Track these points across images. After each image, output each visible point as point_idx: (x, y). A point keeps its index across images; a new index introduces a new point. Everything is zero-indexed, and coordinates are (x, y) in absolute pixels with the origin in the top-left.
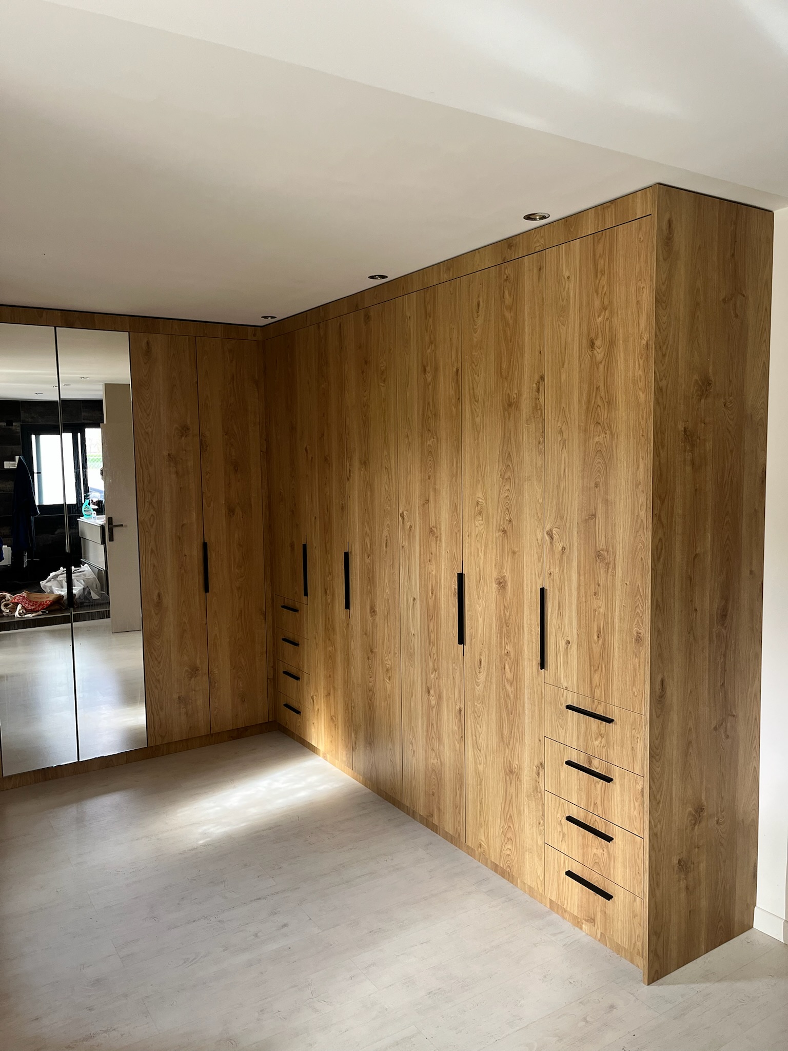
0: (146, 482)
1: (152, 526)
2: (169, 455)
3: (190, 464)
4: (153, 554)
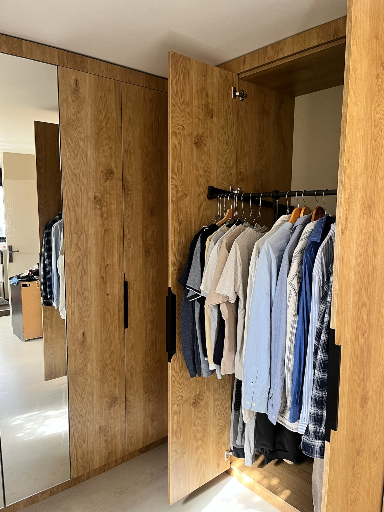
0: (73, 224)
1: (78, 267)
2: (95, 197)
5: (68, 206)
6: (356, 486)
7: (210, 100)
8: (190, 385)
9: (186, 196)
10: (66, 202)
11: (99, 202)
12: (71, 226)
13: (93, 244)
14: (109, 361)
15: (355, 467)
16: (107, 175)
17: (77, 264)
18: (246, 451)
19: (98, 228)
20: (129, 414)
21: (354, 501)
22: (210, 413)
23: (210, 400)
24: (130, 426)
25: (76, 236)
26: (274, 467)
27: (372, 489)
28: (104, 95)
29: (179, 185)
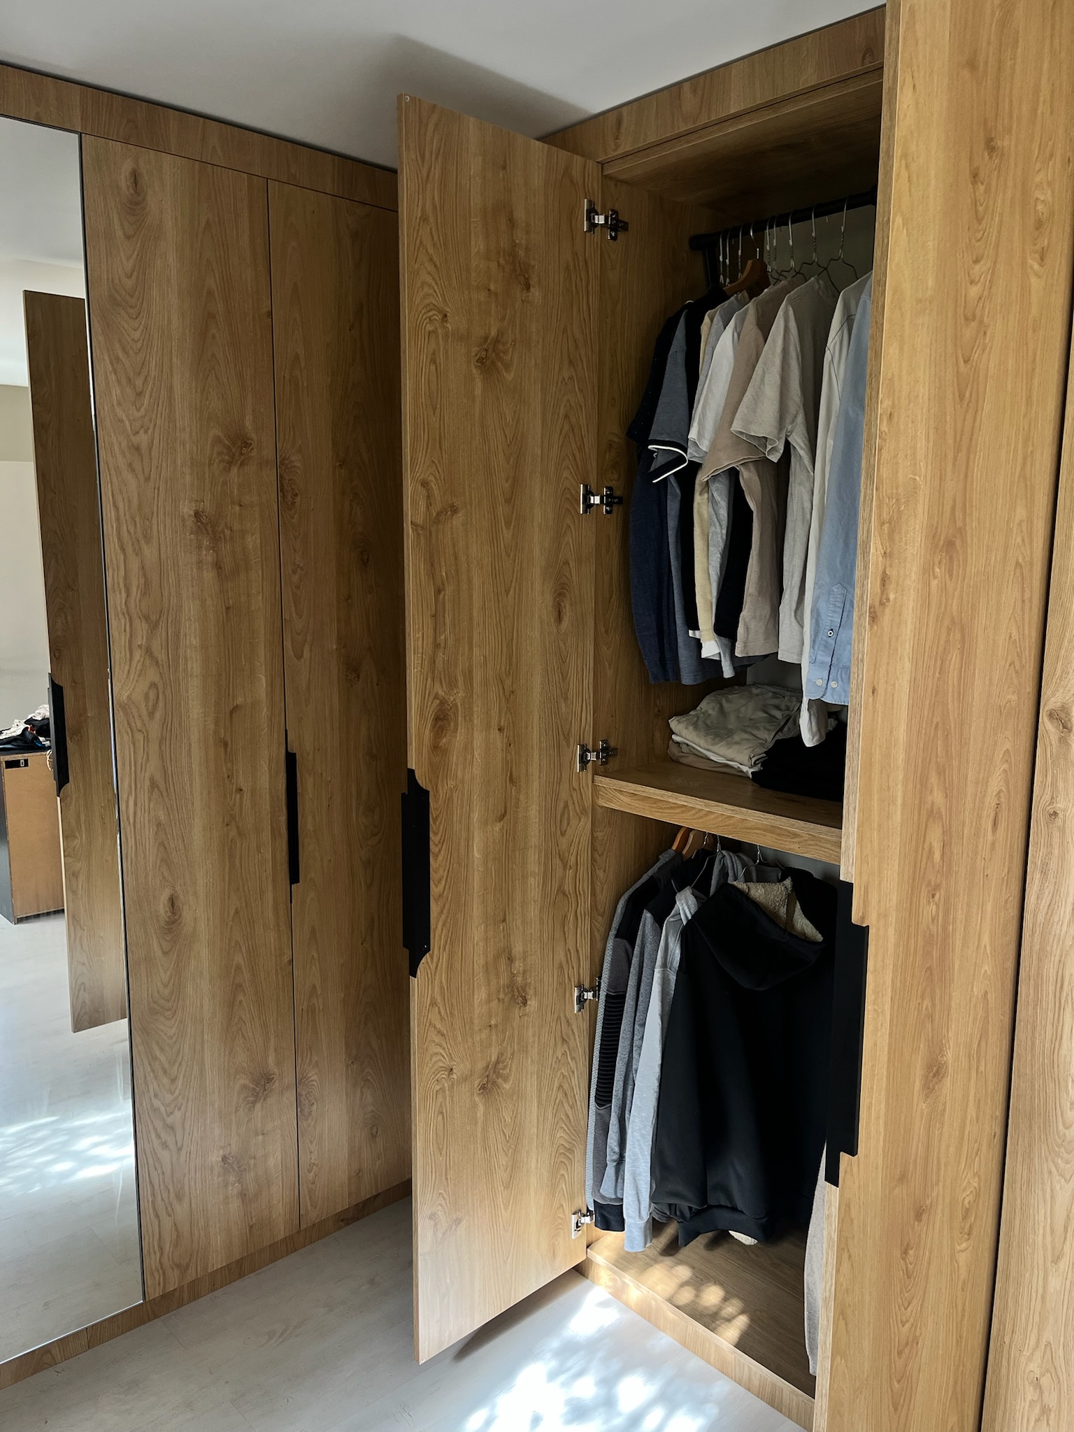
0: (135, 589)
1: (151, 714)
2: (197, 514)
3: (253, 541)
4: (156, 790)
5: (119, 539)
6: (915, 1302)
7: (520, 236)
8: (473, 1039)
9: (454, 510)
10: (112, 528)
11: (209, 528)
12: (128, 595)
13: (195, 647)
14: (247, 976)
15: (911, 1252)
16: (231, 451)
17: (151, 704)
18: (629, 1212)
19: (209, 602)
20: (307, 1120)
21: (910, 1344)
22: (528, 1113)
23: (529, 1077)
24: (311, 1152)
25: (145, 625)
26: (704, 1253)
27: (959, 1312)
28: (216, 219)
29: (433, 479)
